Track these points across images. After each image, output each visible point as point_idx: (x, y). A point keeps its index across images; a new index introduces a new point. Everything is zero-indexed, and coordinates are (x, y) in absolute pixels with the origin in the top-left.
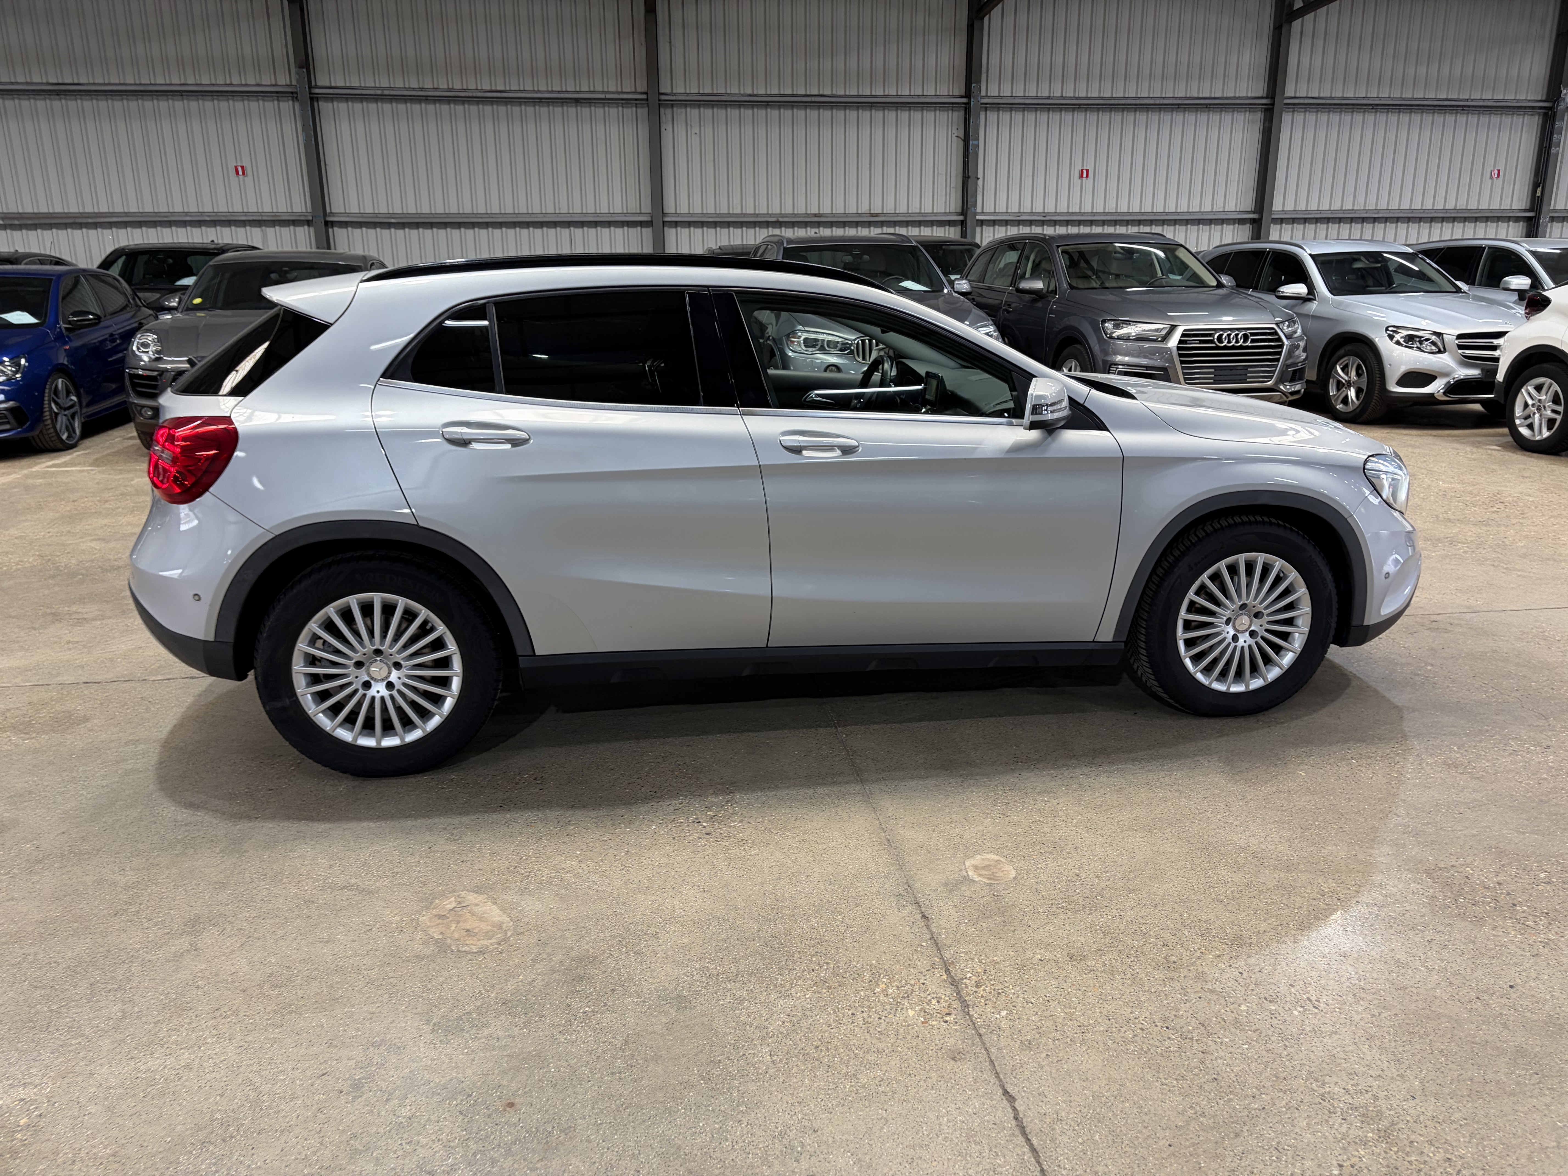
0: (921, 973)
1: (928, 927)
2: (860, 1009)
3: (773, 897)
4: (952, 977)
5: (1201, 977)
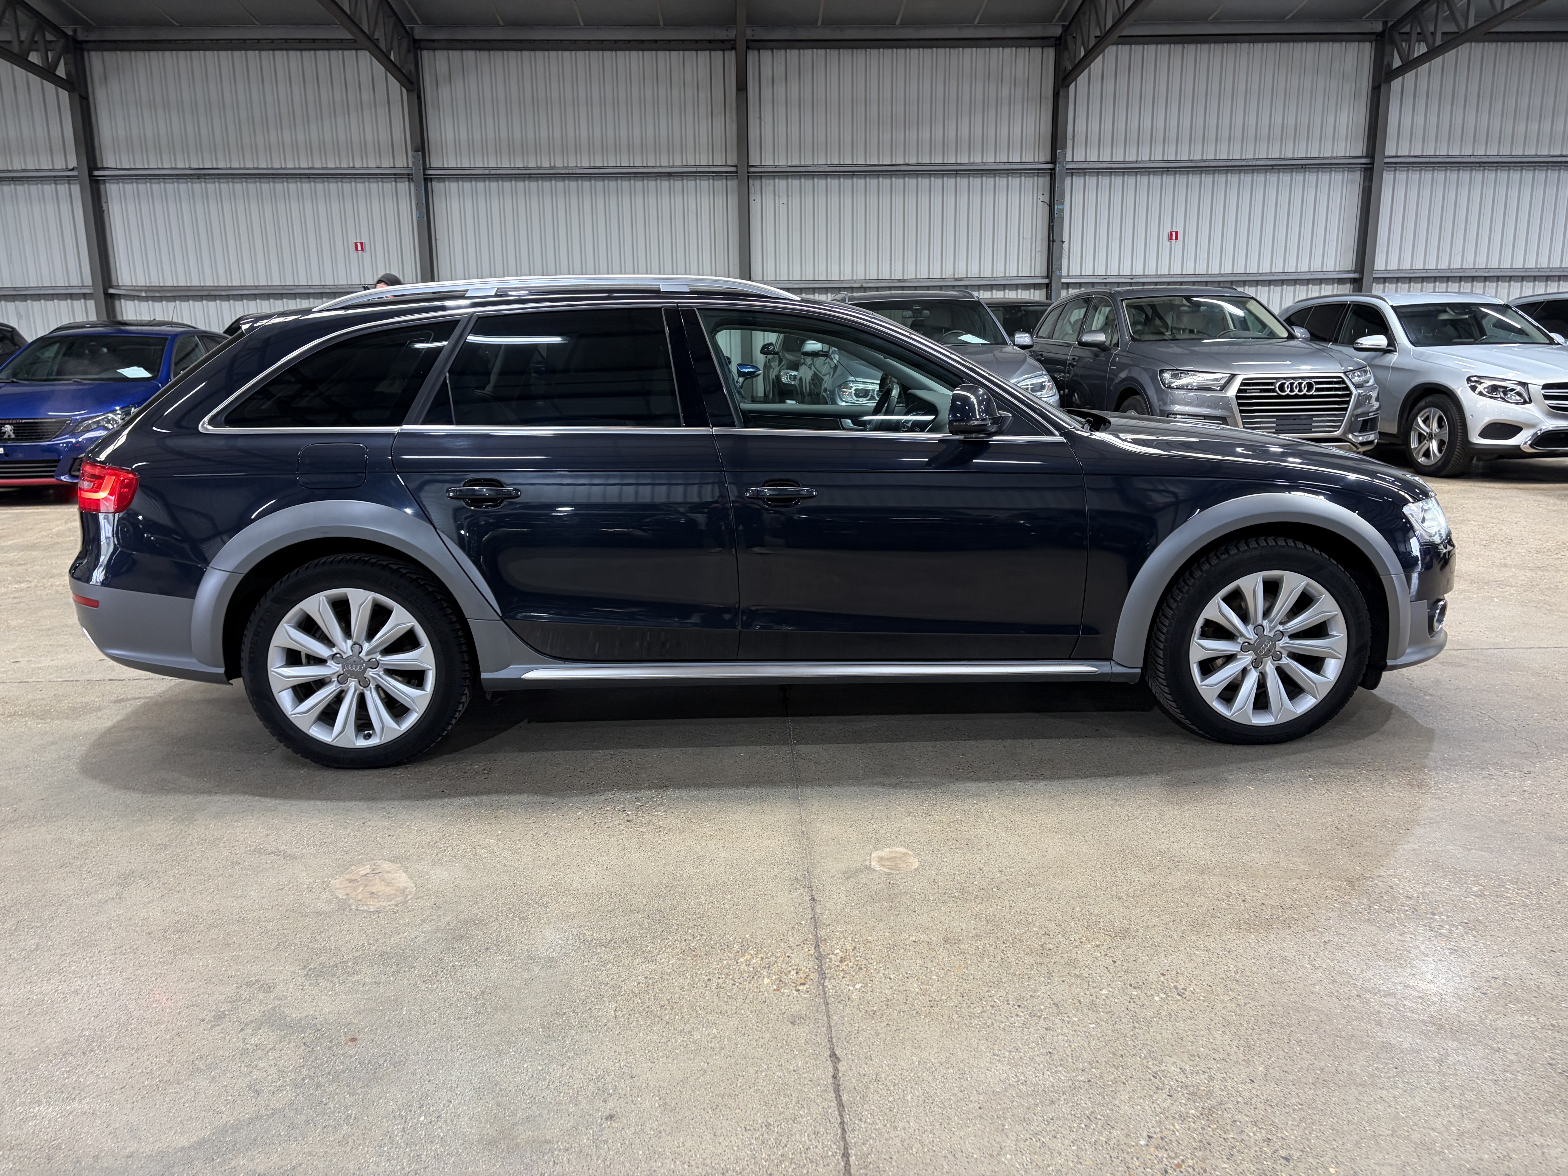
0: (790, 947)
1: (813, 908)
2: (717, 975)
3: (671, 877)
4: (820, 952)
5: (1072, 963)
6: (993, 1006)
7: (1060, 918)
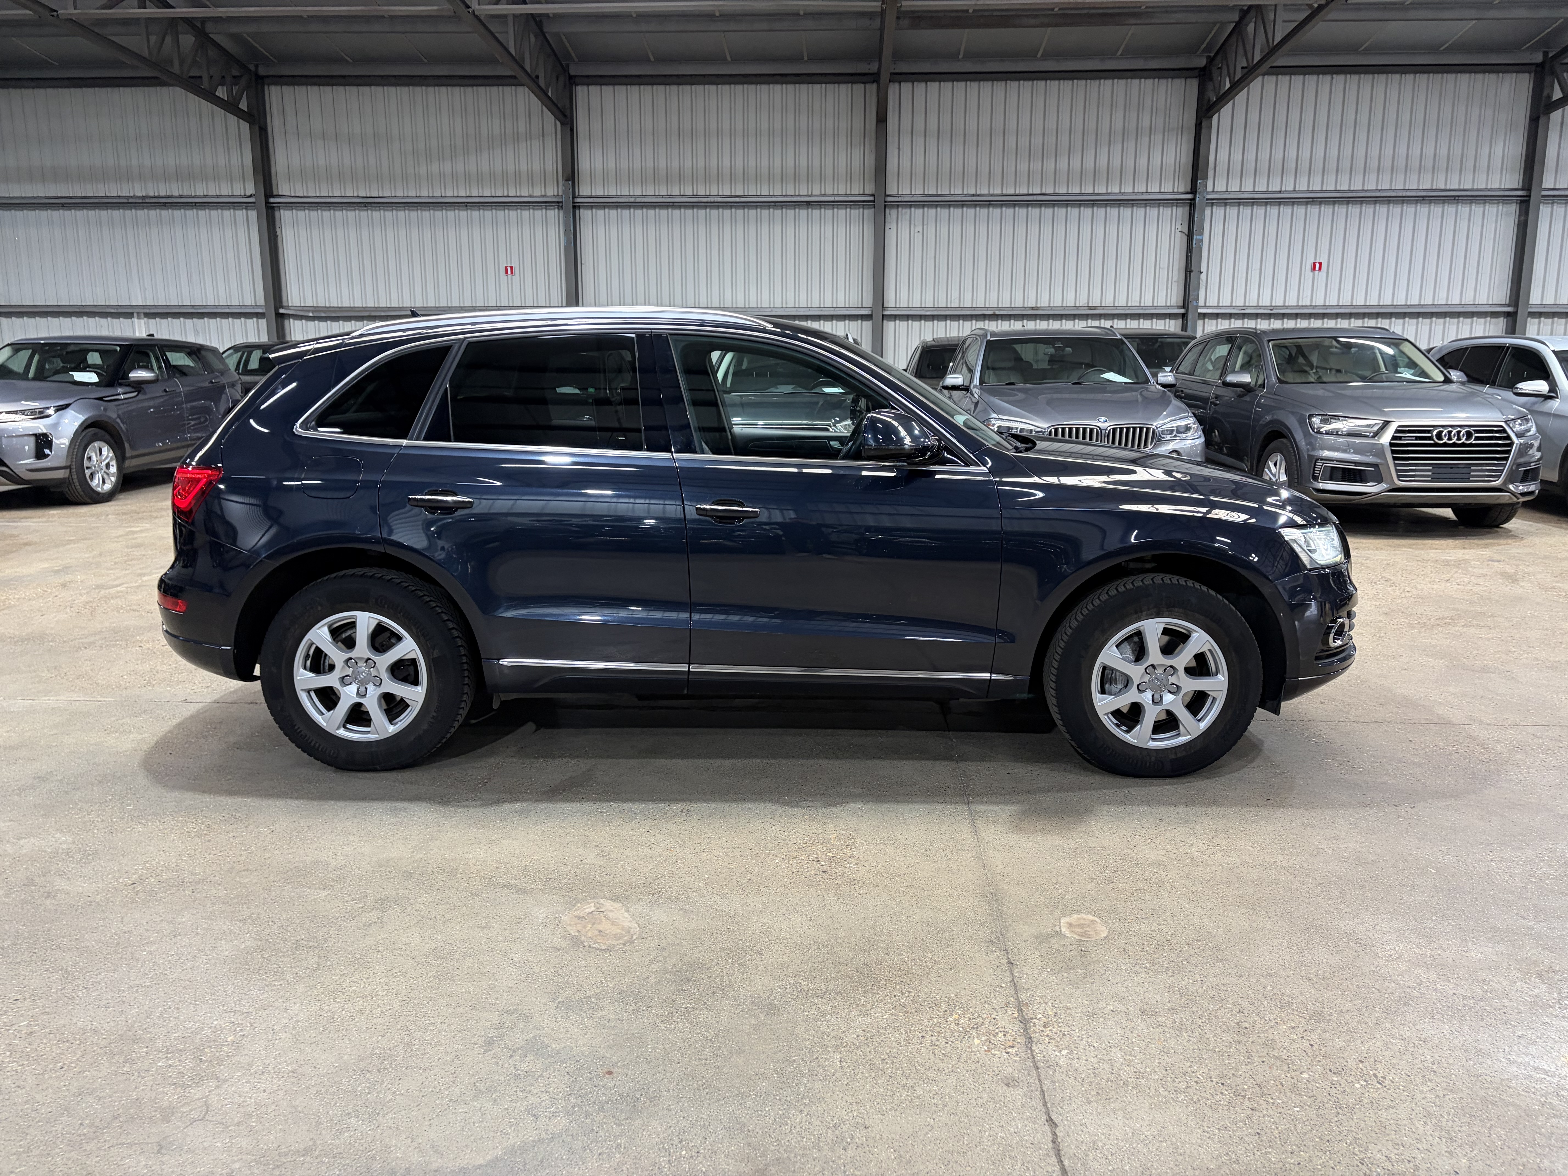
0: (995, 1009)
1: (1011, 971)
2: (930, 1033)
3: (872, 931)
4: (1023, 1016)
5: (1269, 1044)
6: (1197, 1082)
7: (1252, 995)
